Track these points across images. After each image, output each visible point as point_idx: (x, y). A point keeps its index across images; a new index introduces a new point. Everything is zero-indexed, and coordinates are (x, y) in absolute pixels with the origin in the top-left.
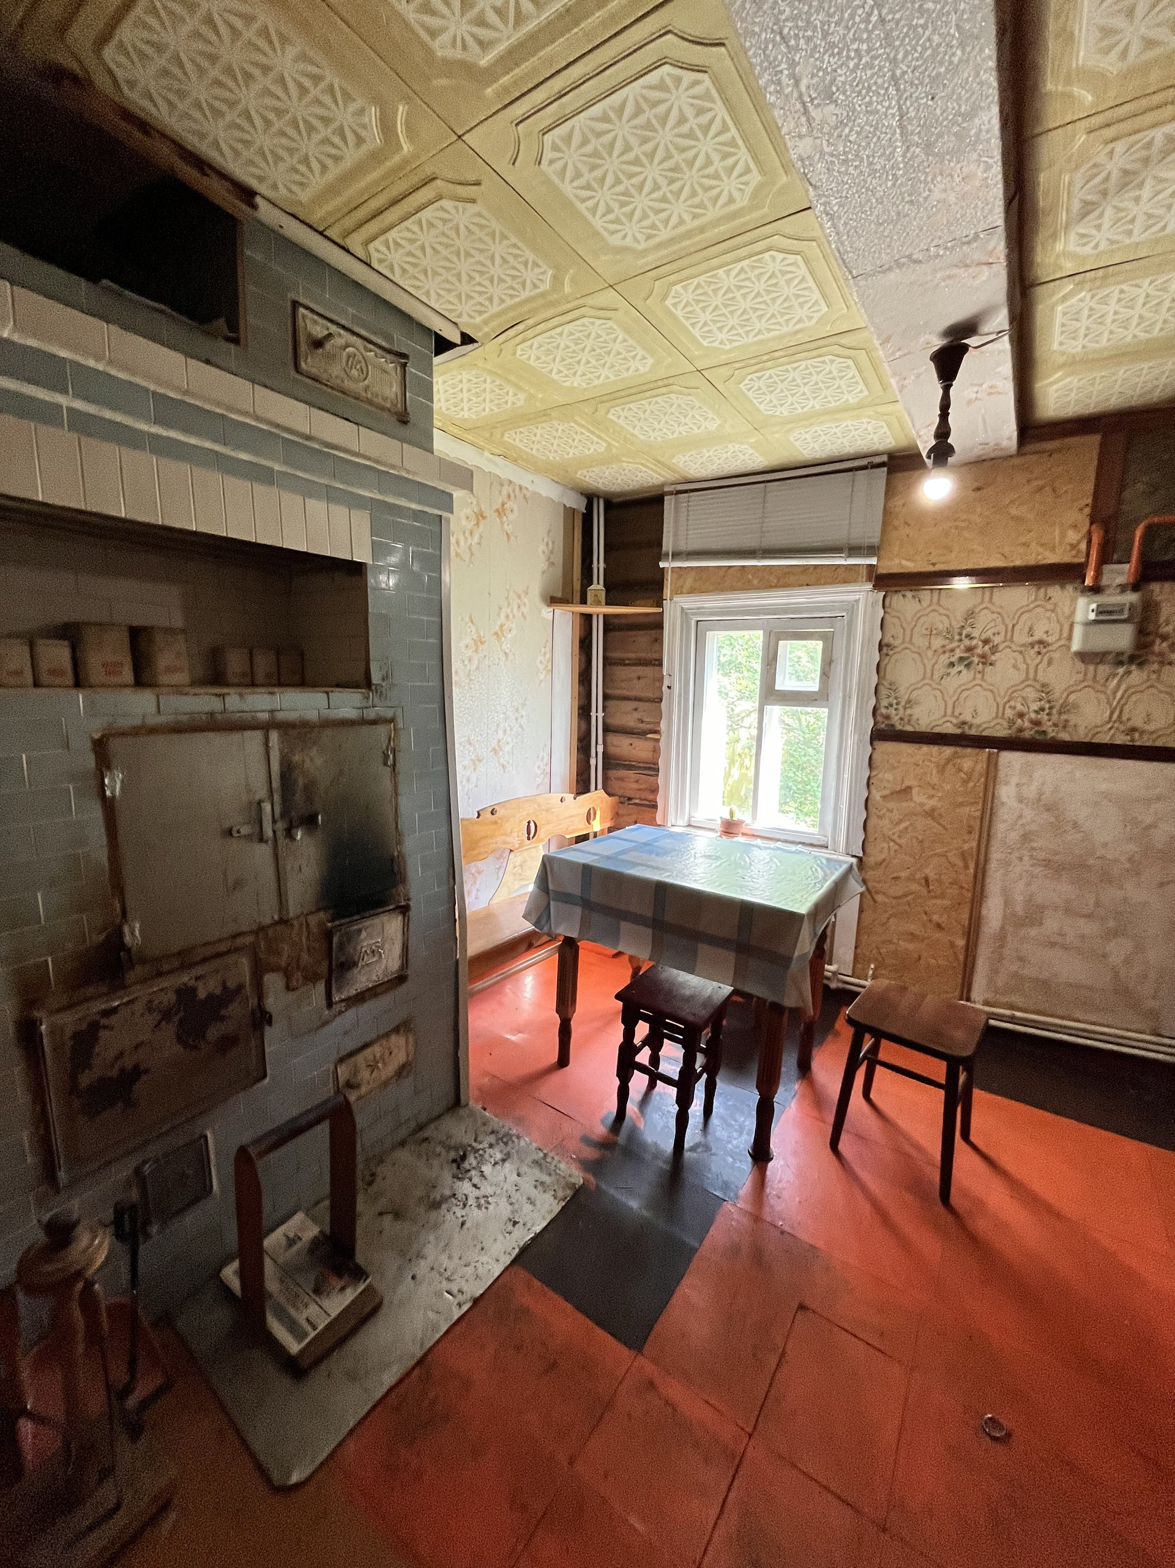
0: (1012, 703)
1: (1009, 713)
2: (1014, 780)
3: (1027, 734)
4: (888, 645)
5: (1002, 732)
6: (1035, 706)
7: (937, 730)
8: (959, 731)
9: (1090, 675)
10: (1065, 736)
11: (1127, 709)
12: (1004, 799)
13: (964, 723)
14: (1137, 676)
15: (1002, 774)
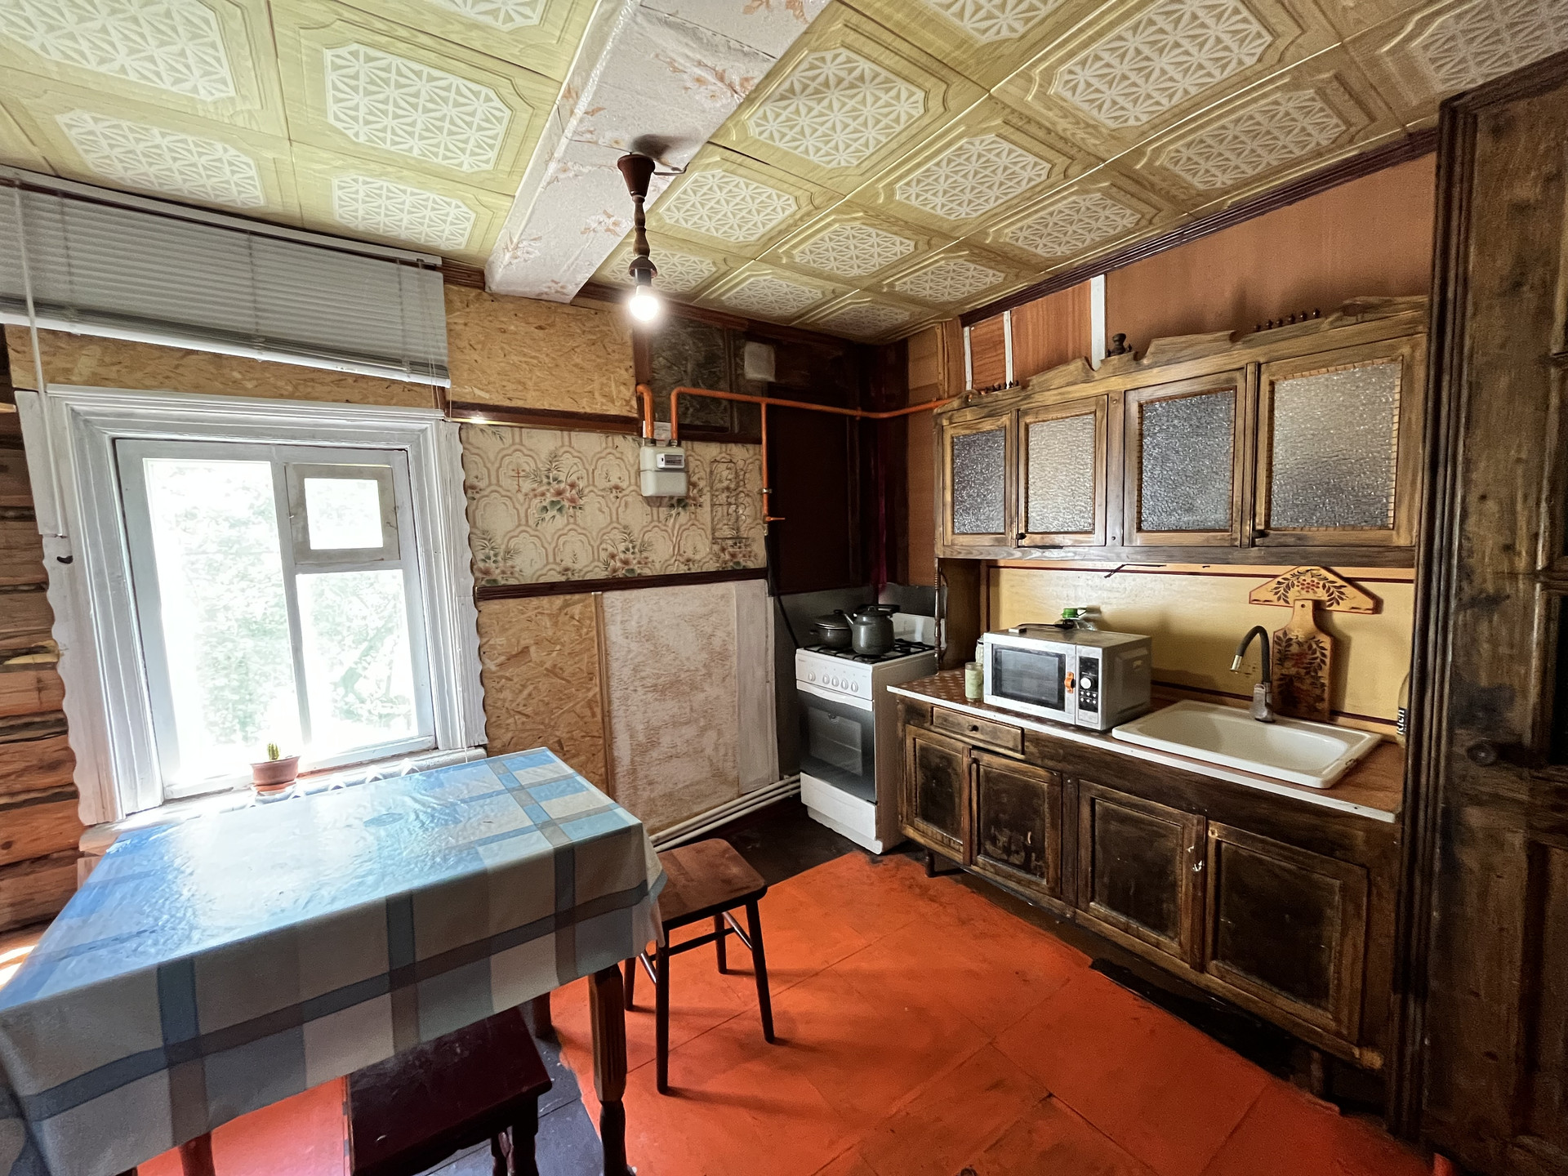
0: (604, 546)
1: (604, 555)
2: (619, 618)
3: (620, 574)
4: (473, 487)
5: (601, 574)
6: (622, 547)
7: (542, 580)
8: (563, 579)
9: (655, 518)
10: (647, 572)
11: (682, 543)
12: (614, 639)
13: (567, 570)
14: (684, 517)
15: (607, 615)
